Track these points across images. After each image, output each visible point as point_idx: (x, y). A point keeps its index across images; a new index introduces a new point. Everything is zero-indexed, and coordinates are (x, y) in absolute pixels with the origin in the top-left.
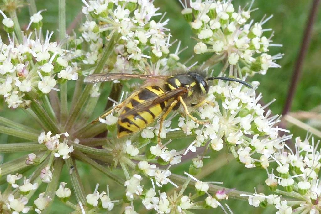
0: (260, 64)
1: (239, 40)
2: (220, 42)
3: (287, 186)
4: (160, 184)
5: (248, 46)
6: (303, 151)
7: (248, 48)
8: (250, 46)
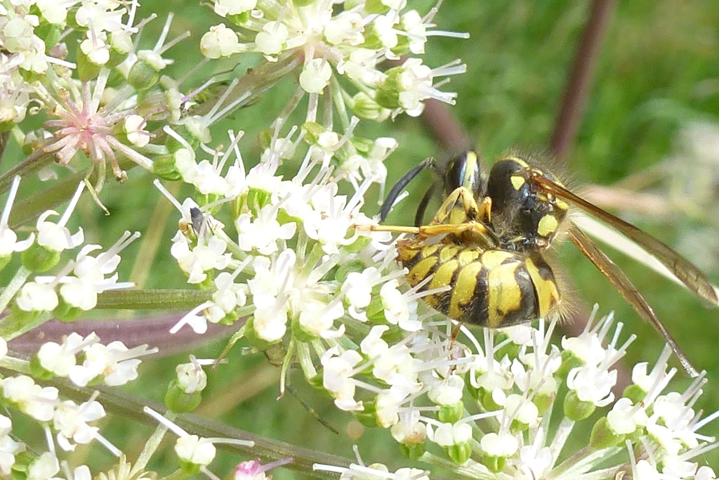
0: (396, 92)
1: (334, 22)
2: (277, 26)
3: (450, 444)
4: (71, 441)
5: (361, 39)
6: (512, 343)
7: (360, 46)
8: (366, 40)
